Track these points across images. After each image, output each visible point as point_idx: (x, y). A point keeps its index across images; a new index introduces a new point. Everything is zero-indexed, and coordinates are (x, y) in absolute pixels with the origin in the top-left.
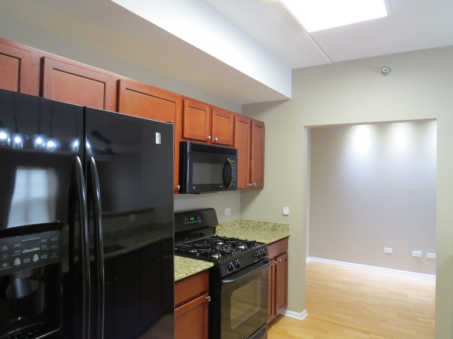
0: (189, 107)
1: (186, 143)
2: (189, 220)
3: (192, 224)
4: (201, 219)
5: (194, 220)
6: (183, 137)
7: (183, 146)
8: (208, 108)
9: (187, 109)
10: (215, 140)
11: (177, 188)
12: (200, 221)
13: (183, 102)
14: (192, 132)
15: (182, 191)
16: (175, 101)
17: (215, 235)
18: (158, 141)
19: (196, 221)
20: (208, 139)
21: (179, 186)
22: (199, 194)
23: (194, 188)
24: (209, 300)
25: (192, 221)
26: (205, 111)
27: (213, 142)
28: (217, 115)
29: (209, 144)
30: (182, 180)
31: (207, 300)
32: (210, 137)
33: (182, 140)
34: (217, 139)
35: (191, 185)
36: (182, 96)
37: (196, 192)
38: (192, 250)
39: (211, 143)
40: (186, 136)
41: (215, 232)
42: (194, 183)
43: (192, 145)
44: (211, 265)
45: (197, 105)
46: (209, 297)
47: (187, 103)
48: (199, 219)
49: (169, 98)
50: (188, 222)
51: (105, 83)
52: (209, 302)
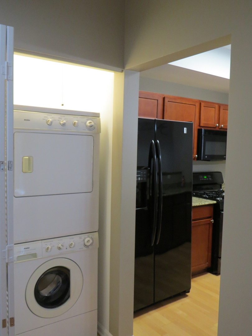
0: (204, 106)
1: (202, 129)
2: (203, 178)
3: (205, 180)
4: (212, 178)
5: (207, 178)
6: (200, 126)
7: (199, 131)
8: (217, 106)
9: (202, 108)
10: (221, 127)
11: (196, 157)
12: (210, 179)
13: (200, 104)
14: (205, 122)
15: (199, 159)
16: (195, 104)
17: (221, 190)
18: (185, 132)
19: (208, 179)
20: (216, 126)
21: (197, 156)
22: (209, 161)
23: (206, 157)
24: (213, 222)
25: (205, 178)
26: (215, 108)
27: (220, 127)
28: (223, 109)
29: (217, 129)
30: (199, 152)
31: (211, 222)
32: (217, 125)
33: (199, 128)
34: (222, 126)
35: (204, 155)
36: (199, 101)
37: (208, 160)
38: (204, 195)
39: (219, 128)
40: (202, 125)
41: (221, 188)
42: (206, 154)
43: (205, 131)
44: (215, 202)
45: (209, 105)
46: (213, 220)
47: (203, 105)
48: (210, 178)
49: (192, 102)
50: (202, 179)
51: (157, 100)
52: (213, 223)
